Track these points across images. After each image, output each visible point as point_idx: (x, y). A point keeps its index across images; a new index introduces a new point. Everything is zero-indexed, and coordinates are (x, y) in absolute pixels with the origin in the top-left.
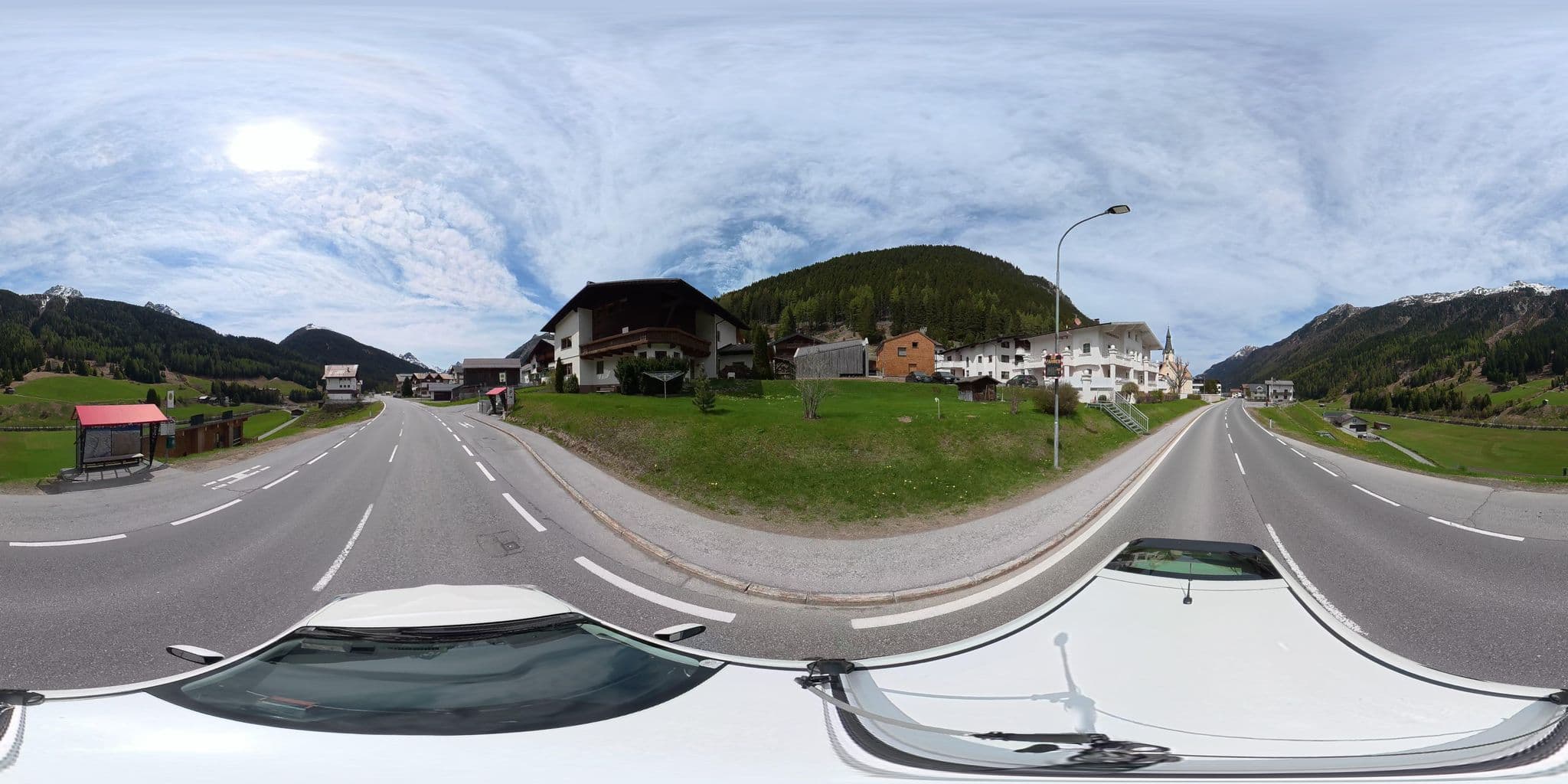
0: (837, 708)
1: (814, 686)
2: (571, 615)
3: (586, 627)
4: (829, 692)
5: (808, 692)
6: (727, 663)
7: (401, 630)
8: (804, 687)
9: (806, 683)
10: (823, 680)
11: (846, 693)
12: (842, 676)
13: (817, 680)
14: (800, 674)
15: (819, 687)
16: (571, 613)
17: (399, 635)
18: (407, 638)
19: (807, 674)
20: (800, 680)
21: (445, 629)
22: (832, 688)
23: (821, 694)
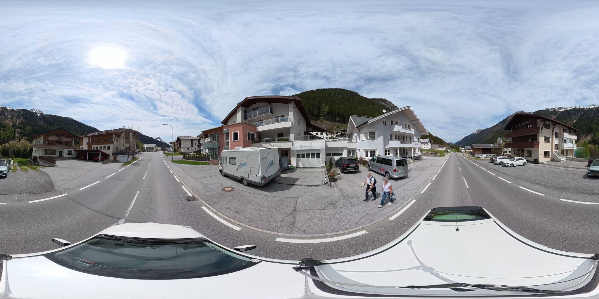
0: (312, 279)
1: (301, 270)
2: (202, 239)
3: (207, 244)
4: (309, 273)
5: (298, 273)
6: (263, 261)
7: (135, 238)
8: (296, 271)
9: (297, 269)
10: (306, 268)
11: (317, 273)
12: (315, 267)
13: (303, 268)
14: (295, 266)
15: (304, 271)
16: (202, 238)
17: (134, 240)
18: (136, 242)
19: (299, 266)
20: (294, 268)
21: (151, 240)
22: (310, 271)
23: (305, 274)
